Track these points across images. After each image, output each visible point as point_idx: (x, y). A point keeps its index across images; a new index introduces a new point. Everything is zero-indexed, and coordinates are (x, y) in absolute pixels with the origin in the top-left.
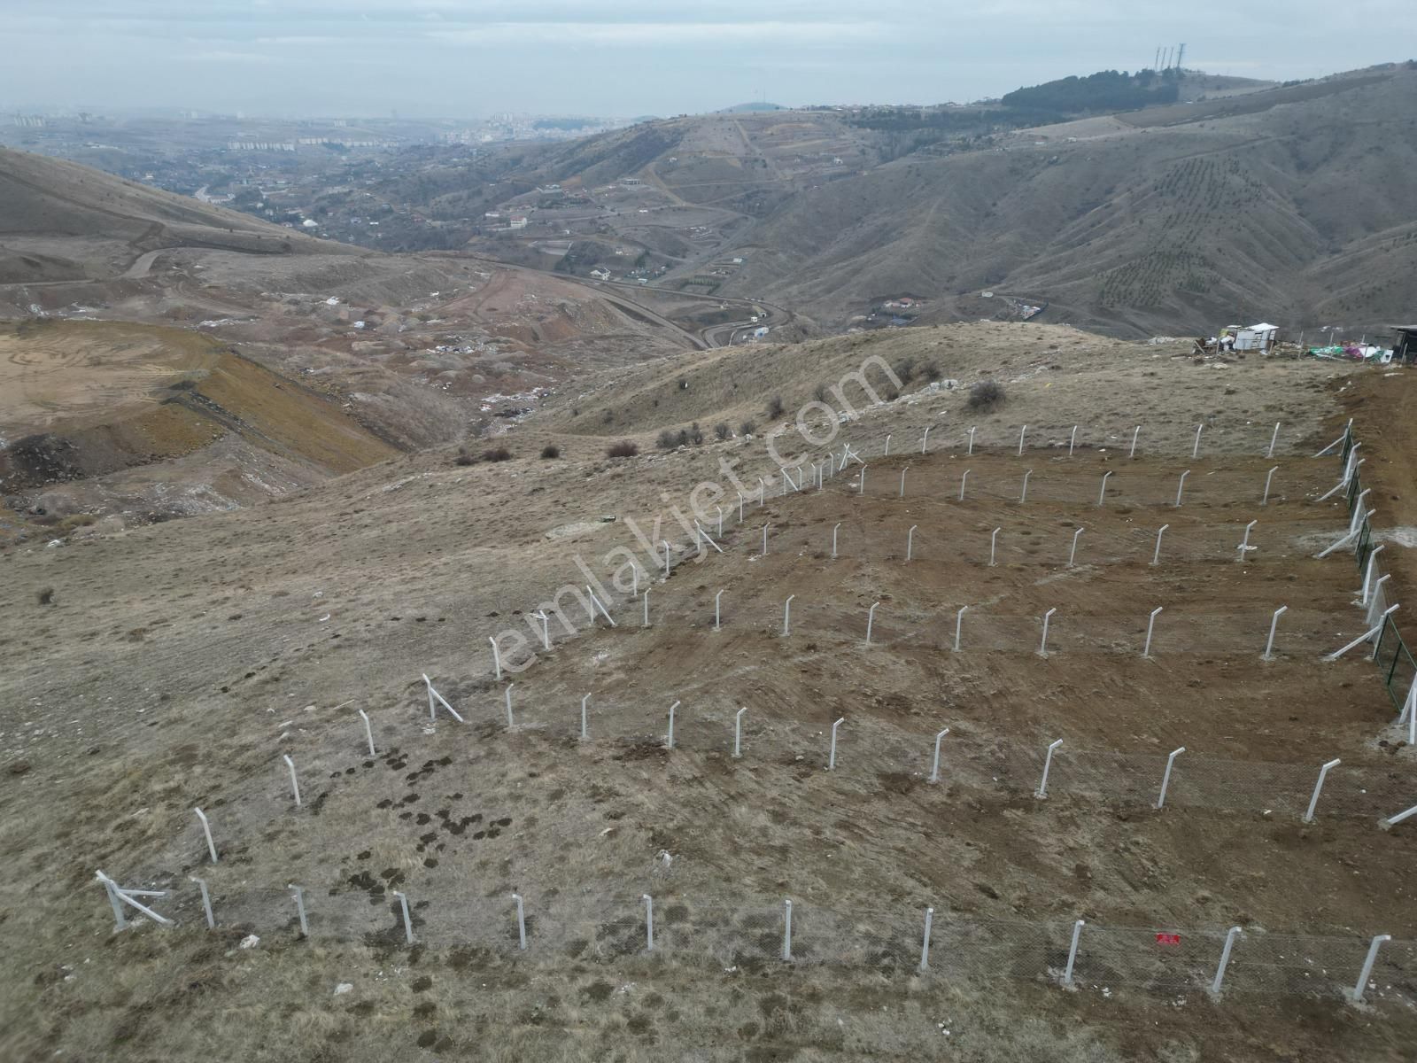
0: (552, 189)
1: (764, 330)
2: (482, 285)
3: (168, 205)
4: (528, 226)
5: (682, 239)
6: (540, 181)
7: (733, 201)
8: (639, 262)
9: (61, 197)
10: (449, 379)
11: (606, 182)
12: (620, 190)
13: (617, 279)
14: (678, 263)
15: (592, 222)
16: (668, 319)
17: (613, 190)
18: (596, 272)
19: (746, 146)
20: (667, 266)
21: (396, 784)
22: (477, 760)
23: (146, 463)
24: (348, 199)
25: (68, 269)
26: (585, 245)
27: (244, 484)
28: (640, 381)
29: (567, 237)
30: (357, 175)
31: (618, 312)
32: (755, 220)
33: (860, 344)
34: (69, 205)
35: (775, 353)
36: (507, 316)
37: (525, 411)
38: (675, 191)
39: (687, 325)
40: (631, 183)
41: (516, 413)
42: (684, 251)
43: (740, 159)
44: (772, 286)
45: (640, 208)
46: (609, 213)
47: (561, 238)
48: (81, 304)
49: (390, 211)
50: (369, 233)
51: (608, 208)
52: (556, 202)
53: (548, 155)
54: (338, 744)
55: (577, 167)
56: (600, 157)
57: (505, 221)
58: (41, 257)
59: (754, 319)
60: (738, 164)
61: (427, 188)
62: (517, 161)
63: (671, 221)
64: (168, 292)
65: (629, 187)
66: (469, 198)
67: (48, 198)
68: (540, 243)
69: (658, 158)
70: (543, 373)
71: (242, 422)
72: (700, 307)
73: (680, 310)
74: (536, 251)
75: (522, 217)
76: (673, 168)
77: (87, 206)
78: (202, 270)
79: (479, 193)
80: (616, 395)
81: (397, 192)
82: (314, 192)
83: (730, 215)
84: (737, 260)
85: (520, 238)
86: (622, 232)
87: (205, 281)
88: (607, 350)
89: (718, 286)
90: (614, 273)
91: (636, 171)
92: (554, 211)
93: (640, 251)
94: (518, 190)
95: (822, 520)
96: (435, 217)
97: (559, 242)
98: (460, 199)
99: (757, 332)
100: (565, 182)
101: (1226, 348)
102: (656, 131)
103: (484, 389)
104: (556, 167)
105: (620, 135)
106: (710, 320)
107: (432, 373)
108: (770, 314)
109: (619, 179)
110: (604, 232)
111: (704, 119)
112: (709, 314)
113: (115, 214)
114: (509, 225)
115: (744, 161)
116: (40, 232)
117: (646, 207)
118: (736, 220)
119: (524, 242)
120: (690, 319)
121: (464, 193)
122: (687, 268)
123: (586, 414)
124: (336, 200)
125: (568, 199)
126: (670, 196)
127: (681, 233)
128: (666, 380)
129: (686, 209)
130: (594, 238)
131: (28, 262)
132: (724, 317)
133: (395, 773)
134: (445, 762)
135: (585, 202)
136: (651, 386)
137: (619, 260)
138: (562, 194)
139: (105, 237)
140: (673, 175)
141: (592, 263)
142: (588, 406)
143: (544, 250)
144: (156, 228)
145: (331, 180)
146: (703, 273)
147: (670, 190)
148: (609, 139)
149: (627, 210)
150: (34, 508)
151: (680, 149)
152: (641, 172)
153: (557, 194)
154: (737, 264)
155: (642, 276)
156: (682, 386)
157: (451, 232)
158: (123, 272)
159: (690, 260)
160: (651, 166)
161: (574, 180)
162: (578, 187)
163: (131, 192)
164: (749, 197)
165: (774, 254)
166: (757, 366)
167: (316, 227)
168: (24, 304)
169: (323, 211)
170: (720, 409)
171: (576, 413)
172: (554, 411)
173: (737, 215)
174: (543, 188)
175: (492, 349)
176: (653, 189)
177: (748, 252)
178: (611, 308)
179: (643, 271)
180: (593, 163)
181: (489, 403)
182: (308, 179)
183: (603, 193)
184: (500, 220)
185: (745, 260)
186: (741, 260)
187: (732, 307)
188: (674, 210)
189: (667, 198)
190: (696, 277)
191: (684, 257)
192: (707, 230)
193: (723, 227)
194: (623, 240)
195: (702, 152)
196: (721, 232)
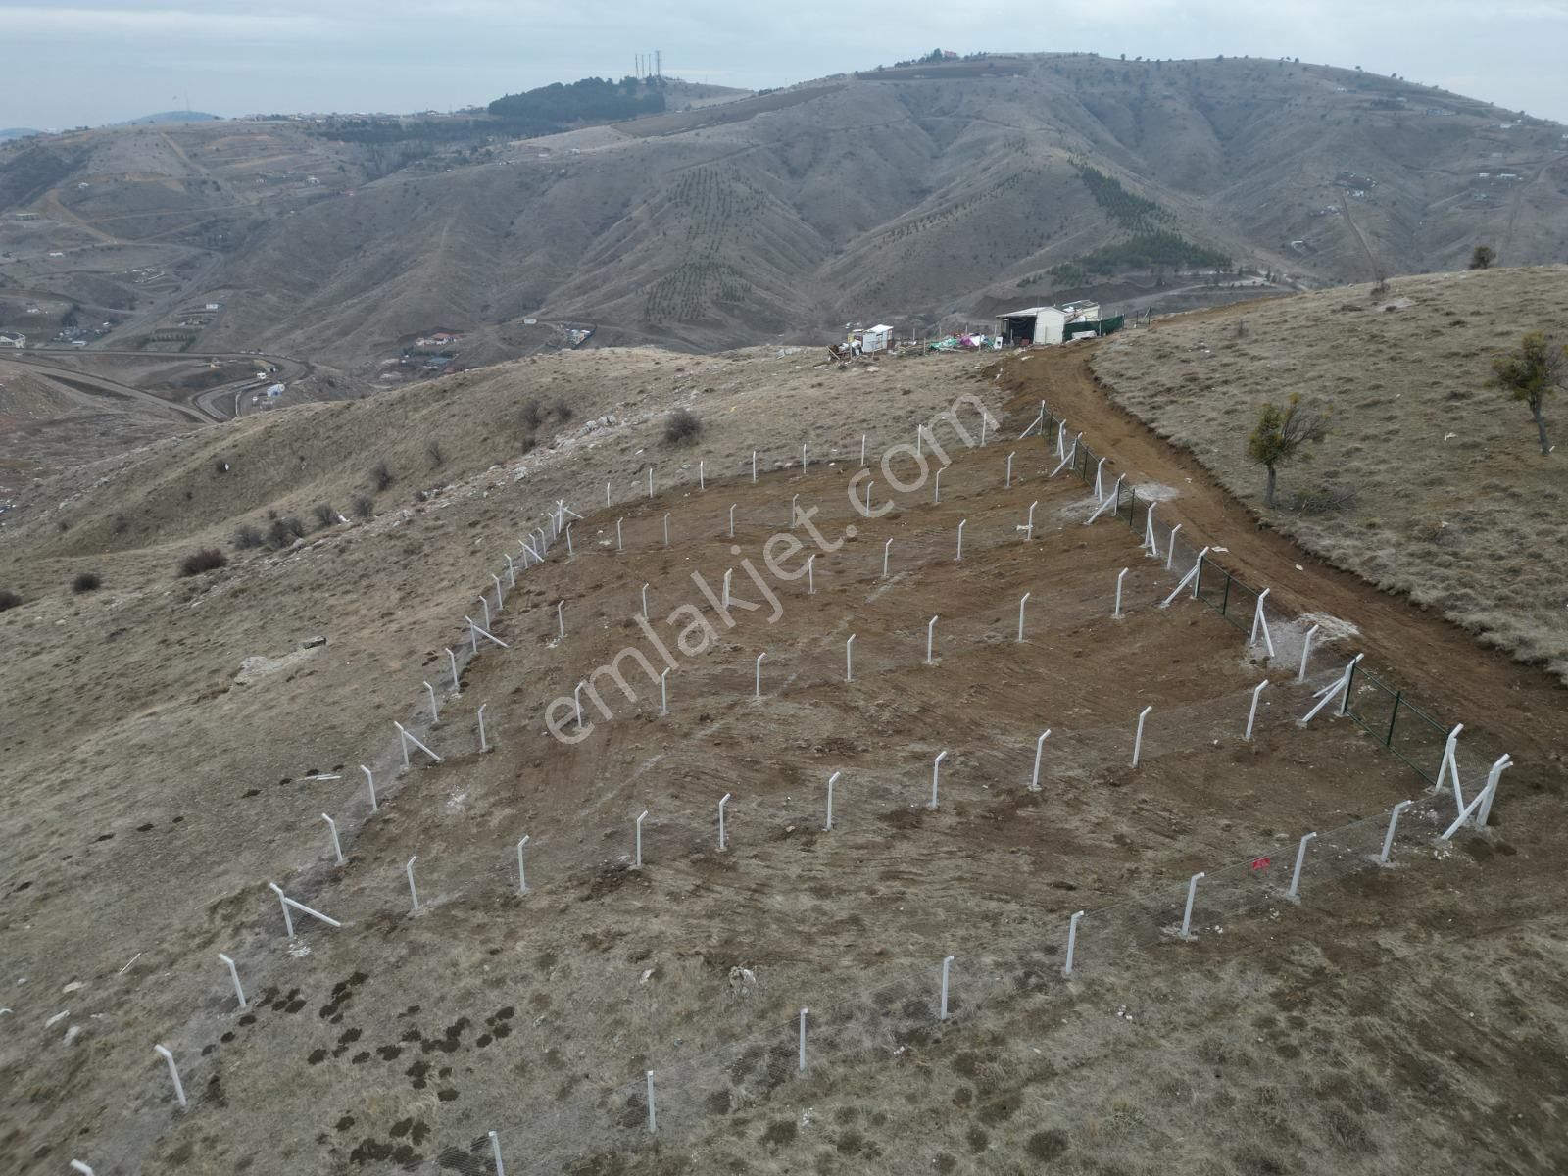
1: (279, 387)
5: (124, 286)
7: (185, 234)
8: (68, 320)
12: (11, 228)
13: (39, 345)
14: (126, 317)
16: (141, 387)
18: (4, 339)
19: (185, 165)
20: (111, 321)
21: (311, 1027)
22: (402, 961)
28: (148, 472)
31: (63, 389)
32: (222, 256)
33: (452, 390)
35: (341, 412)
38: (96, 226)
39: (169, 393)
40: (27, 219)
42: (131, 301)
43: (181, 182)
44: (268, 334)
45: (49, 250)
54: (176, 1012)
59: (261, 375)
60: (181, 189)
63: (102, 264)
65: (25, 225)
69: (59, 185)
72: (179, 369)
73: (153, 375)
76: (85, 196)
80: (118, 494)
83: (186, 252)
84: (210, 306)
86: (31, 283)
88: (66, 439)
89: (192, 340)
90: (31, 338)
91: (30, 201)
93: (64, 306)
95: (598, 587)
99: (270, 391)
102: (45, 149)
106: (201, 383)
108: (280, 368)
110: (2, 285)
111: (115, 132)
112: (196, 377)
115: (189, 184)
117: (57, 248)
118: (196, 257)
120: (172, 386)
122: (140, 321)
123: (81, 526)
126: (92, 232)
127: (119, 278)
128: (193, 465)
129: (119, 249)
132: (219, 378)
133: (298, 1017)
134: (359, 978)
136: (173, 475)
137: (34, 320)
140: (90, 205)
142: (81, 515)
146: (168, 326)
147: (90, 225)
149: (29, 254)
151: (91, 171)
152: (38, 203)
154: (213, 311)
155: (77, 338)
156: (221, 469)
159: (142, 312)
160: (52, 195)
164: (206, 228)
165: (260, 295)
166: (322, 431)
170: (290, 489)
171: (64, 527)
172: (24, 530)
173: (195, 251)
176: (62, 225)
177: (223, 294)
178: (50, 383)
185: (222, 305)
186: (216, 306)
187: (225, 364)
188: (102, 250)
189: (87, 235)
190: (157, 332)
191: (132, 308)
192: (158, 273)
193: (179, 267)
194: (34, 293)
195: (124, 174)
196: (177, 274)
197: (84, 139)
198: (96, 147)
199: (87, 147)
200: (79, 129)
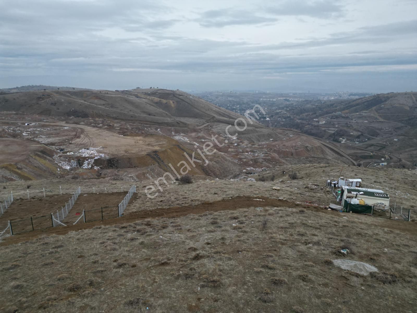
0: (338, 113)
1: (385, 164)
2: (288, 138)
3: (222, 113)
4: (325, 124)
5: (378, 131)
6: (335, 111)
7: (402, 120)
8: (358, 137)
9: (198, 110)
10: (243, 161)
11: (357, 112)
12: (360, 115)
13: (348, 141)
14: (373, 139)
15: (347, 124)
16: (349, 155)
17: (358, 115)
18: (341, 139)
19: (413, 103)
20: (368, 139)
23: (132, 168)
24: (280, 113)
25: (185, 125)
26: (341, 130)
27: (144, 176)
29: (336, 128)
30: (287, 107)
32: (410, 127)
34: (198, 111)
36: (287, 147)
37: (254, 173)
38: (380, 116)
39: (355, 158)
40: (365, 113)
41: (251, 173)
42: (376, 135)
43: (409, 107)
45: (365, 120)
46: (354, 121)
47: (333, 128)
48: (182, 133)
49: (290, 117)
50: (281, 123)
51: (354, 120)
52: (337, 117)
53: (342, 104)
55: (349, 107)
56: (358, 105)
57: (318, 122)
58: (181, 122)
59: (383, 159)
60: (408, 109)
61: (302, 111)
62: (332, 105)
63: (376, 125)
64: (202, 132)
65: (364, 114)
66: (312, 114)
67: (195, 109)
68: (327, 129)
69: (378, 106)
70: (270, 164)
71: (164, 162)
74: (325, 131)
75: (324, 121)
76: (381, 109)
77: (202, 112)
78: (214, 128)
79: (315, 113)
81: (293, 112)
82: (273, 111)
83: (400, 125)
84: (395, 140)
85: (321, 127)
86: (355, 127)
87: (212, 130)
89: (384, 147)
90: (348, 140)
91: (367, 110)
92: (335, 120)
93: (360, 133)
94: (327, 113)
96: (299, 119)
97: (333, 129)
98: (309, 115)
99: (381, 164)
100: (344, 112)
101: (333, 185)
102: (380, 97)
103: (250, 166)
104: (342, 107)
105: (367, 98)
106: (365, 157)
107: (240, 159)
108: (391, 158)
109: (362, 112)
110: (349, 127)
111: (399, 94)
113: (207, 114)
114: (319, 123)
115: (411, 108)
116: (191, 117)
117: (367, 120)
118: (402, 127)
119: (321, 128)
120: (357, 156)
121: (311, 113)
122: (377, 140)
124: (277, 114)
125: (342, 116)
126: (378, 117)
127: (378, 129)
129: (382, 122)
130: (345, 128)
131: (177, 123)
132: (371, 157)
135: (347, 118)
137: (351, 136)
138: (341, 115)
139: (203, 119)
140: (381, 111)
141: (341, 136)
143: (327, 131)
144: (214, 117)
145: (279, 109)
146: (380, 142)
147: (379, 116)
148: (363, 99)
149: (360, 121)
150: (100, 173)
151: (387, 103)
152: (370, 110)
153: (339, 115)
154: (395, 141)
155: (357, 141)
157: (302, 123)
158: (197, 127)
159: (378, 138)
160: (374, 108)
161: (347, 111)
162: (347, 113)
163: (215, 109)
164: (410, 119)
165: (411, 139)
167: (268, 120)
168: (171, 131)
169: (272, 116)
173: (403, 125)
174: (335, 113)
175: (263, 155)
176: (372, 115)
177: (401, 137)
179: (359, 140)
180: (355, 106)
181: (247, 170)
182: (274, 108)
183: (354, 115)
184: (317, 121)
185: (399, 140)
186: (397, 140)
187: (376, 154)
188: (378, 122)
189: (376, 118)
190: (377, 144)
191: (376, 137)
192: (389, 129)
193: (396, 128)
194: (355, 130)
195: (394, 104)
196: (394, 130)
197: (390, 95)
198: (392, 97)
199: (390, 97)
200: (391, 93)
